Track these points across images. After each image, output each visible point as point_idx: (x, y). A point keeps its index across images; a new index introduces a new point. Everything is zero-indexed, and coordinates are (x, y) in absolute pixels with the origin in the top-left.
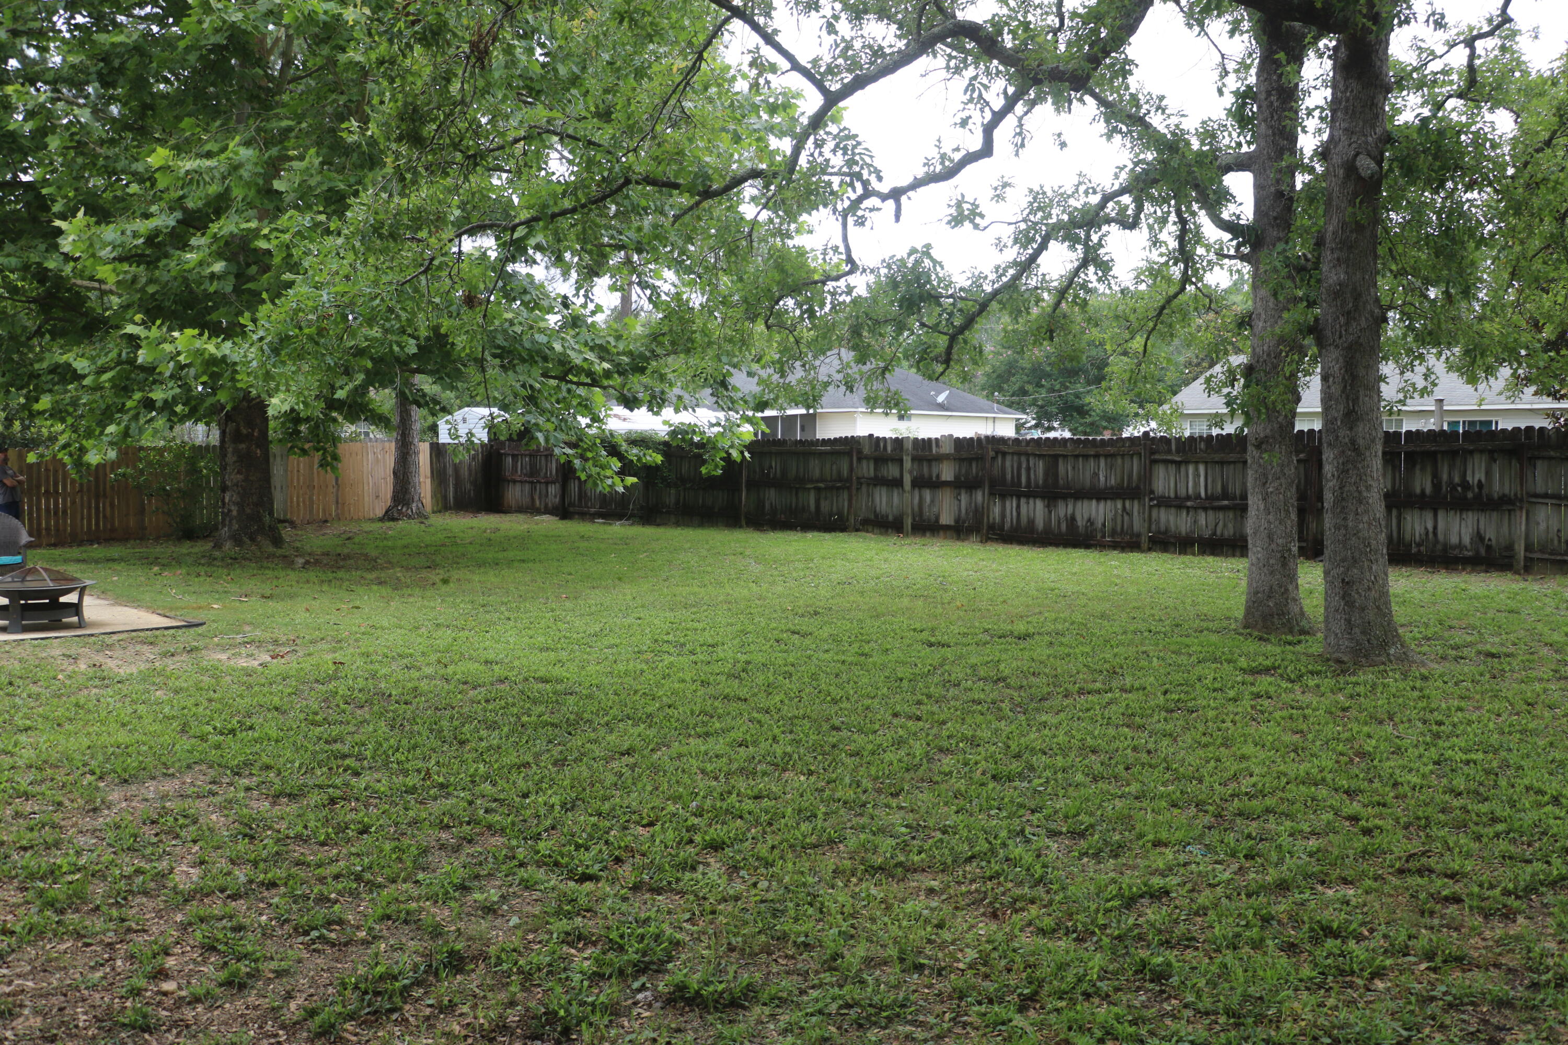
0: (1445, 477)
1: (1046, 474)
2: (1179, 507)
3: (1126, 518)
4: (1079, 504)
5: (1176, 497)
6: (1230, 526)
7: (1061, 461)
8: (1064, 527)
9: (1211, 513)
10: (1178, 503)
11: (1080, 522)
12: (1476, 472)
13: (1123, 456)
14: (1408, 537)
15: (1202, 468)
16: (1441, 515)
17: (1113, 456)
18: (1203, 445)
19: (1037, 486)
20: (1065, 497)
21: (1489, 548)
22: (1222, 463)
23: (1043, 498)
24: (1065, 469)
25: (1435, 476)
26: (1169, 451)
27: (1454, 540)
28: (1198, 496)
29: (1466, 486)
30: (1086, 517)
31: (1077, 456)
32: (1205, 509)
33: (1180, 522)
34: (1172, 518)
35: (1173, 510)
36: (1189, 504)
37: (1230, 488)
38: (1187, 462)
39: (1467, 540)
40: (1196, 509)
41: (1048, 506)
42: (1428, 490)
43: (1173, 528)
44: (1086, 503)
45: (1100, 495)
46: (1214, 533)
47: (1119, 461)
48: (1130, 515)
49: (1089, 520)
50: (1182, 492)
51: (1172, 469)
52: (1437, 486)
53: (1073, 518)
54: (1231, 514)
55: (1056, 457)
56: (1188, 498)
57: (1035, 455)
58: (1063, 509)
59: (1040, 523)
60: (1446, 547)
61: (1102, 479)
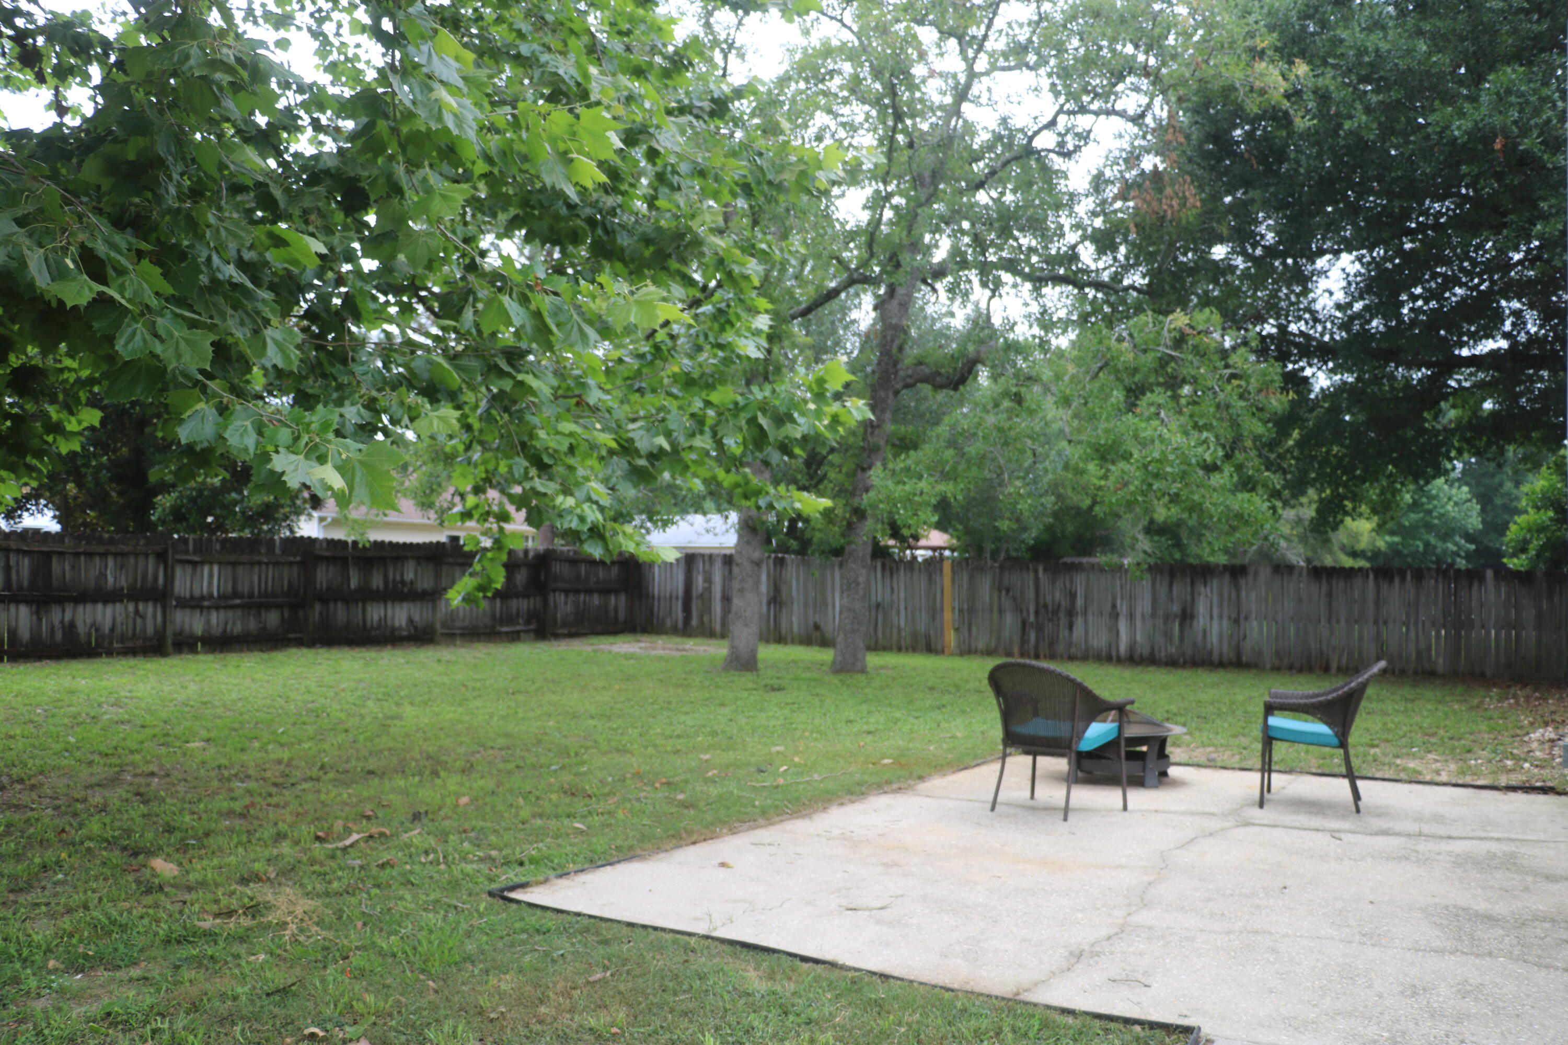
0: (391, 576)
1: (34, 573)
2: (193, 608)
3: (139, 621)
4: (80, 608)
5: (192, 597)
6: (239, 623)
7: (55, 560)
8: (59, 636)
9: (222, 612)
10: (194, 603)
11: (81, 629)
12: (409, 573)
13: (136, 555)
14: (369, 623)
15: (216, 569)
16: (389, 605)
17: (123, 555)
18: (218, 547)
19: (20, 588)
20: (61, 601)
21: (416, 628)
22: (234, 564)
23: (28, 602)
24: (60, 569)
25: (386, 576)
26: (186, 552)
27: (397, 624)
28: (211, 596)
29: (403, 582)
30: (89, 621)
31: (77, 554)
32: (217, 608)
33: (196, 623)
34: (187, 619)
35: (188, 611)
36: (206, 603)
37: (240, 588)
38: (202, 563)
39: (404, 623)
40: (208, 608)
41: (38, 613)
42: (381, 587)
43: (187, 628)
44: (89, 607)
45: (109, 597)
46: (225, 631)
47: (132, 560)
48: (143, 617)
49: (94, 624)
50: (197, 593)
51: (189, 569)
52: (386, 583)
53: (72, 625)
54: (239, 612)
55: (48, 555)
56: (203, 598)
57: (18, 551)
58: (57, 616)
59: (25, 634)
60: (393, 629)
61: (110, 579)
